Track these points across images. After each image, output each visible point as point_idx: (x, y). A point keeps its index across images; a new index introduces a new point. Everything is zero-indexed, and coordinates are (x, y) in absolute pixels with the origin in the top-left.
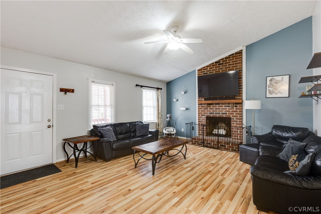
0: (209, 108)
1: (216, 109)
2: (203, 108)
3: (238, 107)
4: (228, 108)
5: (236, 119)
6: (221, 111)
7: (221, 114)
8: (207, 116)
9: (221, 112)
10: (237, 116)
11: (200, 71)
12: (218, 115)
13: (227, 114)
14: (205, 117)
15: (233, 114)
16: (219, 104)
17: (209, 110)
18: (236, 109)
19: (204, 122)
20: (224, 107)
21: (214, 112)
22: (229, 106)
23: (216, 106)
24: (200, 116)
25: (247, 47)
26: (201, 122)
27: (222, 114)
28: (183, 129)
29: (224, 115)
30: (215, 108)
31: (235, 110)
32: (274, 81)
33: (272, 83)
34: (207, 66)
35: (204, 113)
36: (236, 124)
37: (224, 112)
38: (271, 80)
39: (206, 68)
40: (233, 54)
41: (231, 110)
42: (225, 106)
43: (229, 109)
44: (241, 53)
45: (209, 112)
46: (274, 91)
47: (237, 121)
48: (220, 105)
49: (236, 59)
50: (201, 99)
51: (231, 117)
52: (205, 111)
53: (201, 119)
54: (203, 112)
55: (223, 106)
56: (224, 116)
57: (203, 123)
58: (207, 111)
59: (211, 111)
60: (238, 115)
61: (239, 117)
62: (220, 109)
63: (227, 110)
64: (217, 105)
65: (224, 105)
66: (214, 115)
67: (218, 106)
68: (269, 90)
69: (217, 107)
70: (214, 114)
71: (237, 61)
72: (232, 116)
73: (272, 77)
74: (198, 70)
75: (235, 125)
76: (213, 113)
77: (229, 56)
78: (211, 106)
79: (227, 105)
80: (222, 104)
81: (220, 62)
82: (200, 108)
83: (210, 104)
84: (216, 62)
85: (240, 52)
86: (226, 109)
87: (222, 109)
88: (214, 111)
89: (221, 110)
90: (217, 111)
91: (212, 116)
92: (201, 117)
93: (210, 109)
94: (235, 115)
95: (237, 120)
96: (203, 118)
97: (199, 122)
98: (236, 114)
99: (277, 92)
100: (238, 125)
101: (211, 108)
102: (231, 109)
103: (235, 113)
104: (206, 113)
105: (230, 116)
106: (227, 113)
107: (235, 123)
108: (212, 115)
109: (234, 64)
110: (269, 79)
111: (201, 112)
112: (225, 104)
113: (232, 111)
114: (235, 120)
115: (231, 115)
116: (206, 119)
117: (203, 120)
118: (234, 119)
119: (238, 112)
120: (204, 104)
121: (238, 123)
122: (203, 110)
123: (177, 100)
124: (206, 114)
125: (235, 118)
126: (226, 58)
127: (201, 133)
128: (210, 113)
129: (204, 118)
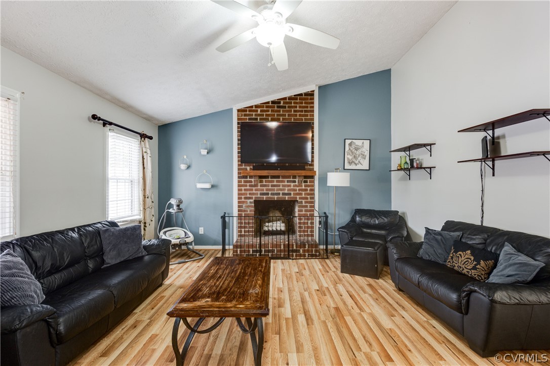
0: (259, 184)
1: (272, 186)
2: (248, 184)
3: (308, 184)
4: (292, 184)
5: (306, 202)
6: (281, 190)
7: (281, 196)
8: (257, 199)
9: (281, 192)
10: (307, 198)
11: (243, 113)
12: (276, 197)
13: (292, 194)
14: (252, 200)
15: (301, 194)
16: (278, 177)
17: (259, 187)
18: (305, 187)
19: (251, 211)
20: (286, 183)
21: (270, 192)
22: (295, 182)
23: (273, 182)
24: (243, 200)
25: (320, 88)
26: (245, 211)
27: (283, 194)
28: (203, 228)
29: (287, 197)
30: (270, 184)
31: (303, 187)
32: (353, 146)
33: (351, 149)
34: (257, 106)
35: (250, 194)
36: (306, 211)
37: (286, 192)
38: (350, 144)
39: (254, 108)
40: (301, 95)
41: (298, 188)
42: (288, 182)
43: (294, 186)
44: (313, 95)
45: (259, 192)
46: (354, 160)
47: (307, 206)
48: (280, 179)
49: (305, 103)
50: (243, 167)
51: (298, 199)
52: (252, 190)
53: (244, 206)
54: (248, 192)
55: (284, 182)
56: (287, 198)
57: (249, 212)
58: (256, 190)
59: (263, 190)
60: (309, 197)
61: (309, 200)
62: (279, 186)
63: (292, 188)
64: (275, 180)
65: (286, 180)
66: (269, 198)
67: (277, 182)
68: (348, 159)
69: (275, 183)
70: (270, 196)
71: (307, 107)
72: (300, 198)
73: (351, 140)
74: (239, 111)
75: (304, 213)
76: (268, 194)
77: (294, 96)
78: (264, 180)
79: (292, 179)
80: (284, 177)
81: (280, 103)
82: (243, 183)
83: (261, 177)
84: (273, 102)
85: (311, 94)
86: (289, 186)
87: (283, 186)
88: (270, 189)
89: (281, 187)
90: (274, 190)
91: (265, 199)
92: (243, 202)
93: (261, 186)
94: (303, 196)
95: (307, 204)
96: (249, 204)
97: (239, 211)
98: (305, 194)
99: (357, 162)
100: (309, 213)
101: (264, 183)
102: (298, 187)
103: (303, 193)
104: (253, 194)
105: (296, 198)
106: (292, 192)
107: (304, 209)
108: (265, 196)
109: (302, 111)
110: (348, 142)
111: (243, 192)
112: (289, 177)
113: (299, 190)
114: (304, 204)
115: (298, 197)
116: (253, 205)
117: (248, 207)
118: (302, 202)
119: (308, 192)
120: (251, 177)
121: (309, 208)
122: (248, 188)
123: (189, 167)
124: (254, 196)
125: (303, 201)
126: (290, 98)
127: (243, 233)
128: (261, 194)
129: (250, 202)
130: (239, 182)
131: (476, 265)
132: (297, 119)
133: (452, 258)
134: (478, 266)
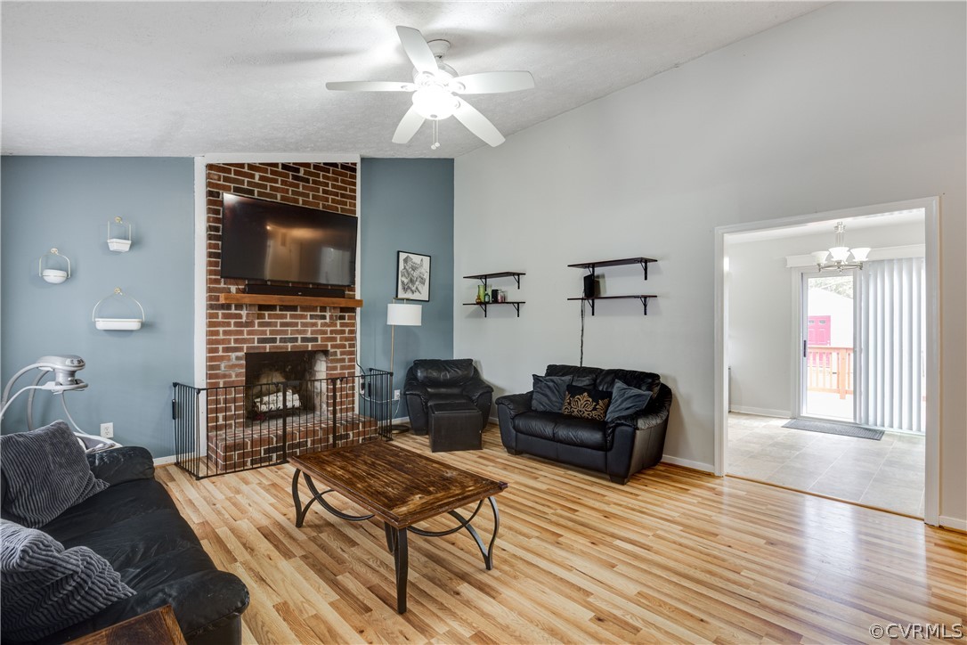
0: (256, 321)
1: (283, 325)
2: (233, 321)
3: (346, 321)
4: (320, 322)
5: (342, 353)
6: (299, 332)
7: (299, 343)
8: (252, 351)
9: (299, 336)
10: (344, 346)
11: (222, 174)
12: (290, 345)
13: (319, 339)
14: (241, 354)
15: (334, 339)
16: (294, 308)
17: (256, 328)
18: (341, 326)
19: (238, 375)
20: (309, 320)
21: (278, 337)
22: (324, 317)
23: (285, 317)
24: (221, 353)
25: (363, 159)
26: (224, 376)
27: (304, 340)
28: (111, 424)
29: (310, 344)
30: (279, 321)
31: (338, 328)
32: (410, 264)
33: (407, 268)
34: (251, 167)
35: (236, 341)
36: (343, 368)
37: (309, 335)
38: (406, 261)
39: (246, 170)
40: (335, 165)
41: (329, 329)
42: (312, 317)
43: (323, 325)
44: (354, 170)
45: (256, 337)
46: (410, 285)
47: (343, 360)
48: (299, 313)
49: (343, 181)
50: (222, 285)
51: (329, 348)
52: (241, 333)
53: (223, 366)
54: (232, 337)
55: (305, 317)
56: (310, 346)
57: (234, 378)
58: (249, 333)
59: (264, 333)
60: (347, 343)
61: (348, 349)
62: (296, 325)
63: (319, 328)
64: (288, 313)
65: (309, 314)
66: (277, 347)
67: (292, 316)
68: (403, 282)
69: (288, 320)
70: (278, 344)
71: (345, 189)
72: (333, 346)
73: (407, 254)
74: (210, 167)
75: (339, 371)
76: (274, 340)
77: (324, 164)
78: (266, 313)
79: (319, 313)
80: (305, 309)
81: (298, 171)
82: (220, 319)
83: (262, 307)
84: (285, 166)
85: (351, 168)
86: (315, 325)
87: (304, 325)
88: (278, 330)
89: (299, 328)
90: (285, 332)
91: (268, 350)
92: (221, 358)
93: (261, 325)
94: (338, 342)
95: (344, 356)
96: (234, 361)
97: (209, 376)
98: (341, 339)
99: (414, 288)
100: (346, 371)
101: (267, 320)
102: (329, 326)
103: (338, 336)
104: (244, 341)
105: (327, 346)
106: (319, 337)
107: (339, 365)
108: (268, 345)
109: (336, 194)
110: (403, 256)
111: (221, 337)
112: (313, 309)
113: (332, 332)
114: (339, 357)
115: (329, 344)
116: (244, 362)
117: (234, 366)
118: (335, 353)
119: (347, 335)
120: (239, 307)
121: (347, 364)
122: (232, 328)
123: (70, 277)
124: (245, 346)
125: (338, 351)
126: (317, 166)
127: (221, 422)
128: (260, 341)
129: (238, 358)
130: (210, 316)
131: (596, 405)
132: (328, 207)
133: (569, 404)
134: (598, 407)
